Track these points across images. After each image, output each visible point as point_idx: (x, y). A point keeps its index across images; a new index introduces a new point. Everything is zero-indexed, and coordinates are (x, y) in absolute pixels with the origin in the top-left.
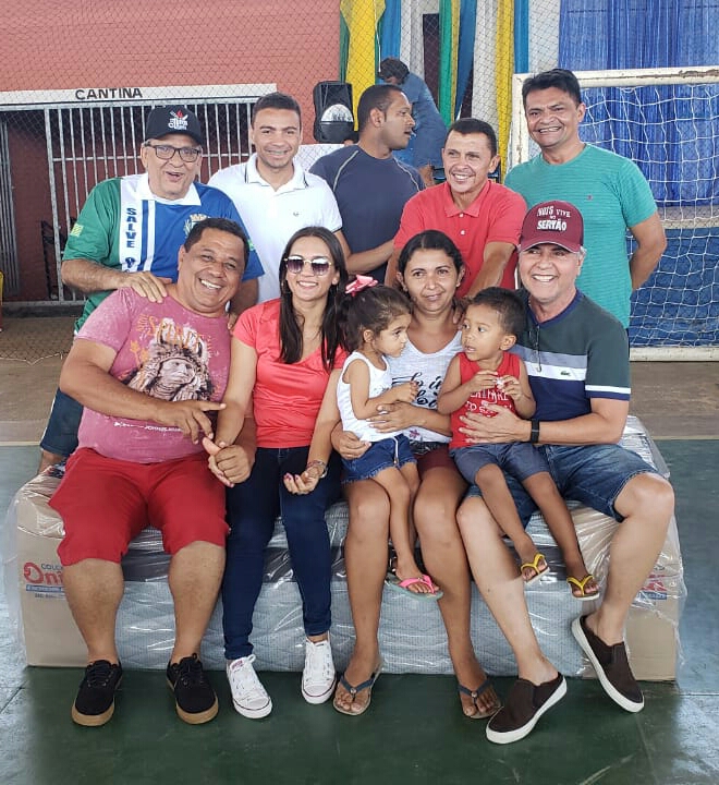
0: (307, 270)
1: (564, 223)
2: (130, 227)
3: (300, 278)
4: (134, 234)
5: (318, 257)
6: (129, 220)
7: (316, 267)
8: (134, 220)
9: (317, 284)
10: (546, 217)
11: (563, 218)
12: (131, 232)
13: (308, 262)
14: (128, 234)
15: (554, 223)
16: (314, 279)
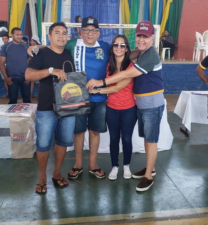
0: (119, 47)
1: (147, 28)
2: (77, 52)
3: (117, 49)
4: (78, 54)
5: (122, 43)
6: (77, 50)
7: (122, 46)
8: (79, 50)
9: (122, 51)
10: (142, 26)
11: (147, 26)
12: (77, 53)
13: (119, 45)
14: (77, 54)
15: (144, 28)
16: (121, 50)
